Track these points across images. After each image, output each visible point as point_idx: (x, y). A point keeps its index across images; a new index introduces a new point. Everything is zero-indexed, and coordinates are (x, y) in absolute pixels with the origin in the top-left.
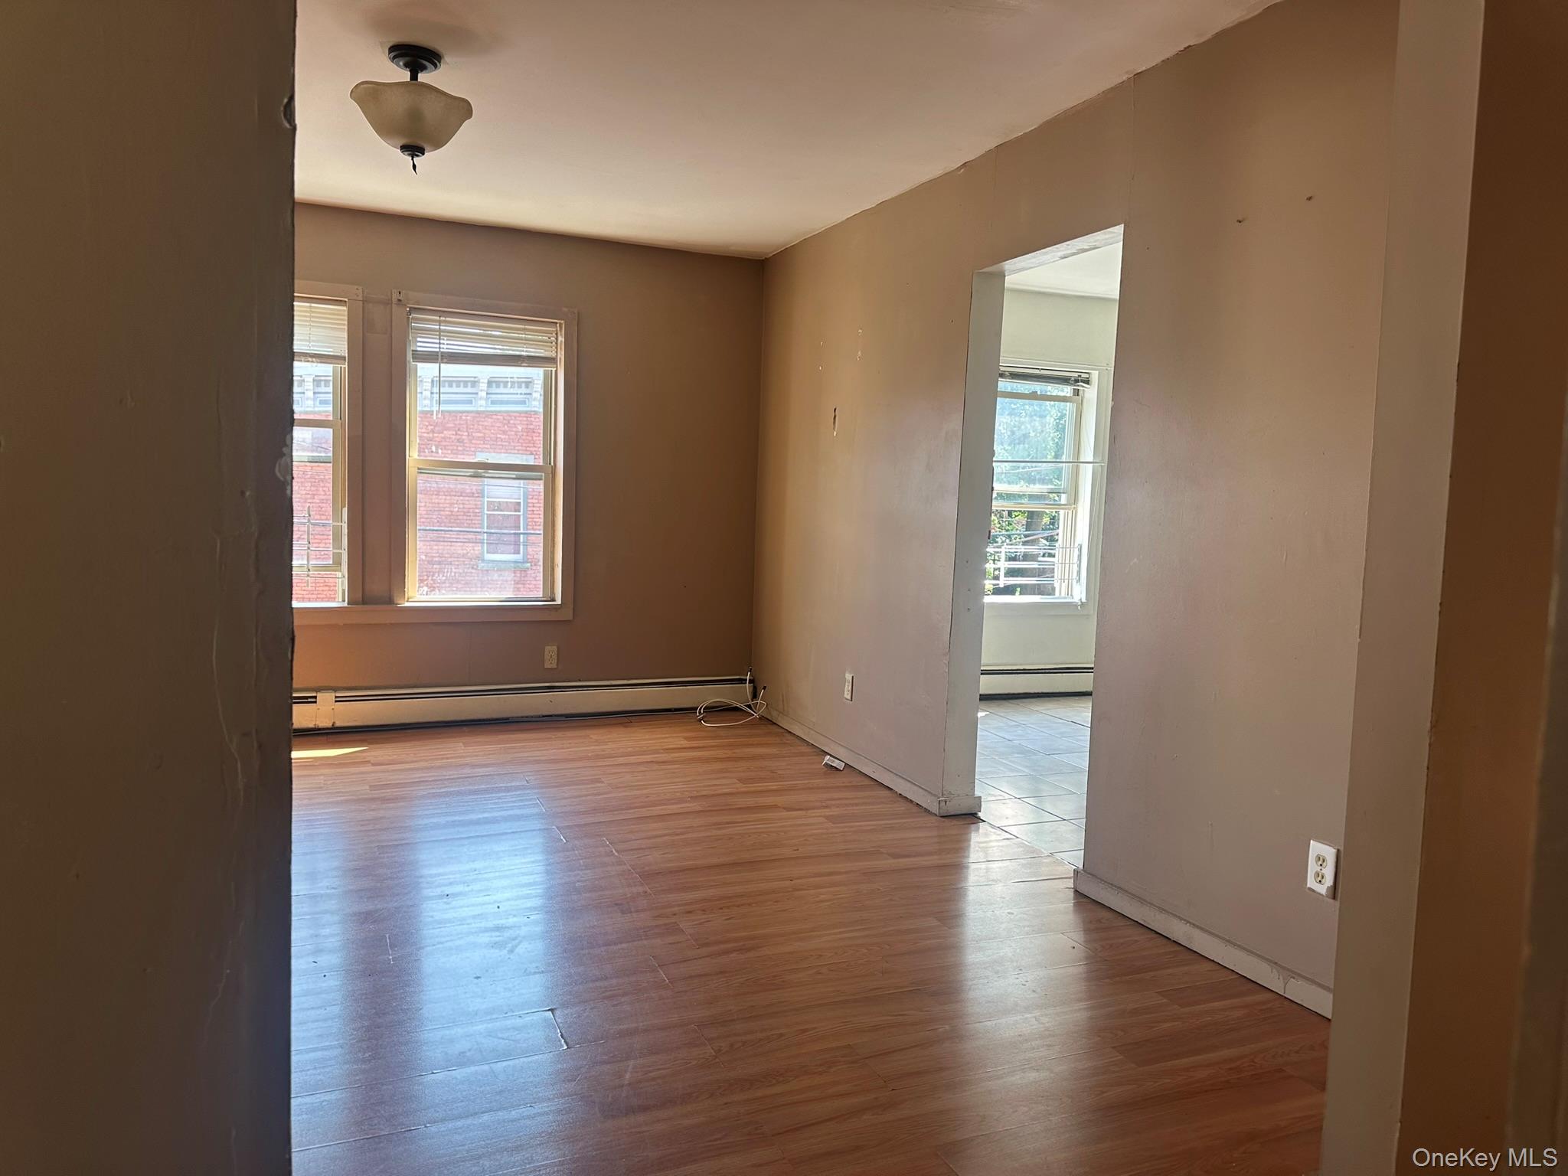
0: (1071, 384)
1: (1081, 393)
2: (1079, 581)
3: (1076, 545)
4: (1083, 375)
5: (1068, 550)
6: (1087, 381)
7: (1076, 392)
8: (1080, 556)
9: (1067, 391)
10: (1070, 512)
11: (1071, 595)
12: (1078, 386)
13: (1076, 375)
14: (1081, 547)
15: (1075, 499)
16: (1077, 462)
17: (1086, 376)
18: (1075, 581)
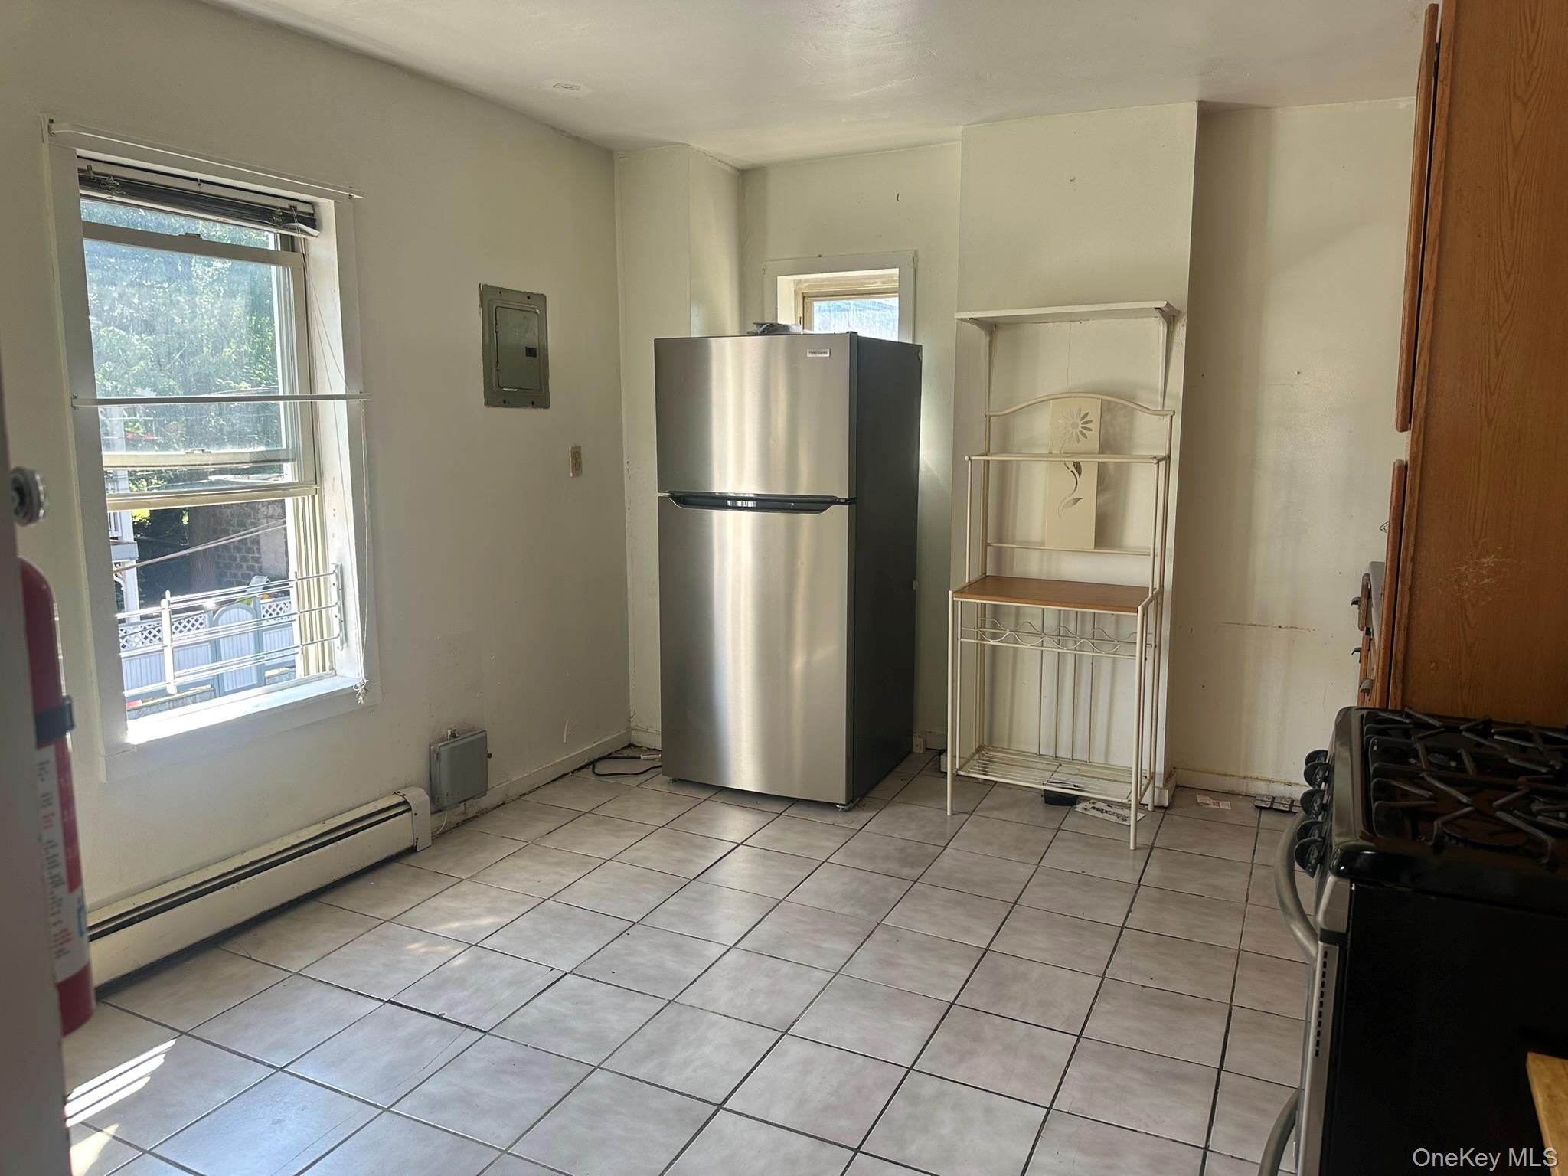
0: (277, 225)
1: (299, 245)
2: (345, 639)
3: (331, 568)
4: (301, 208)
5: (313, 582)
6: (312, 221)
7: (289, 244)
8: (342, 590)
9: (269, 238)
10: (308, 500)
11: (332, 669)
12: (294, 229)
13: (285, 204)
14: (342, 572)
15: (314, 471)
16: (309, 397)
17: (307, 209)
18: (337, 642)
